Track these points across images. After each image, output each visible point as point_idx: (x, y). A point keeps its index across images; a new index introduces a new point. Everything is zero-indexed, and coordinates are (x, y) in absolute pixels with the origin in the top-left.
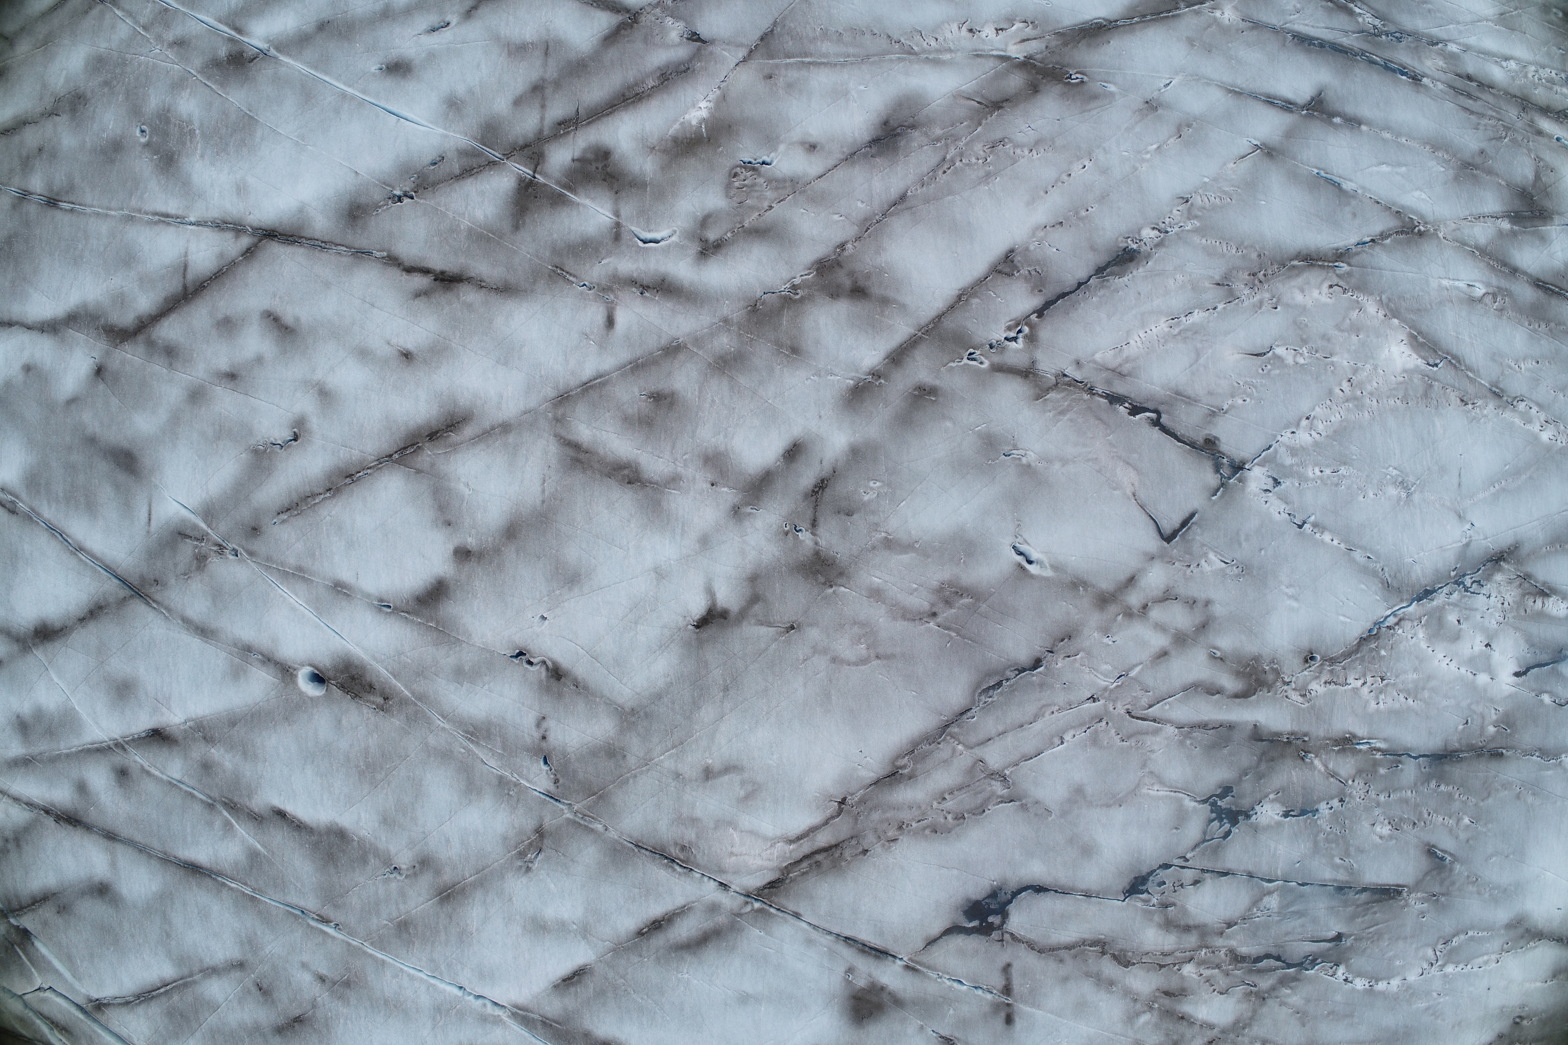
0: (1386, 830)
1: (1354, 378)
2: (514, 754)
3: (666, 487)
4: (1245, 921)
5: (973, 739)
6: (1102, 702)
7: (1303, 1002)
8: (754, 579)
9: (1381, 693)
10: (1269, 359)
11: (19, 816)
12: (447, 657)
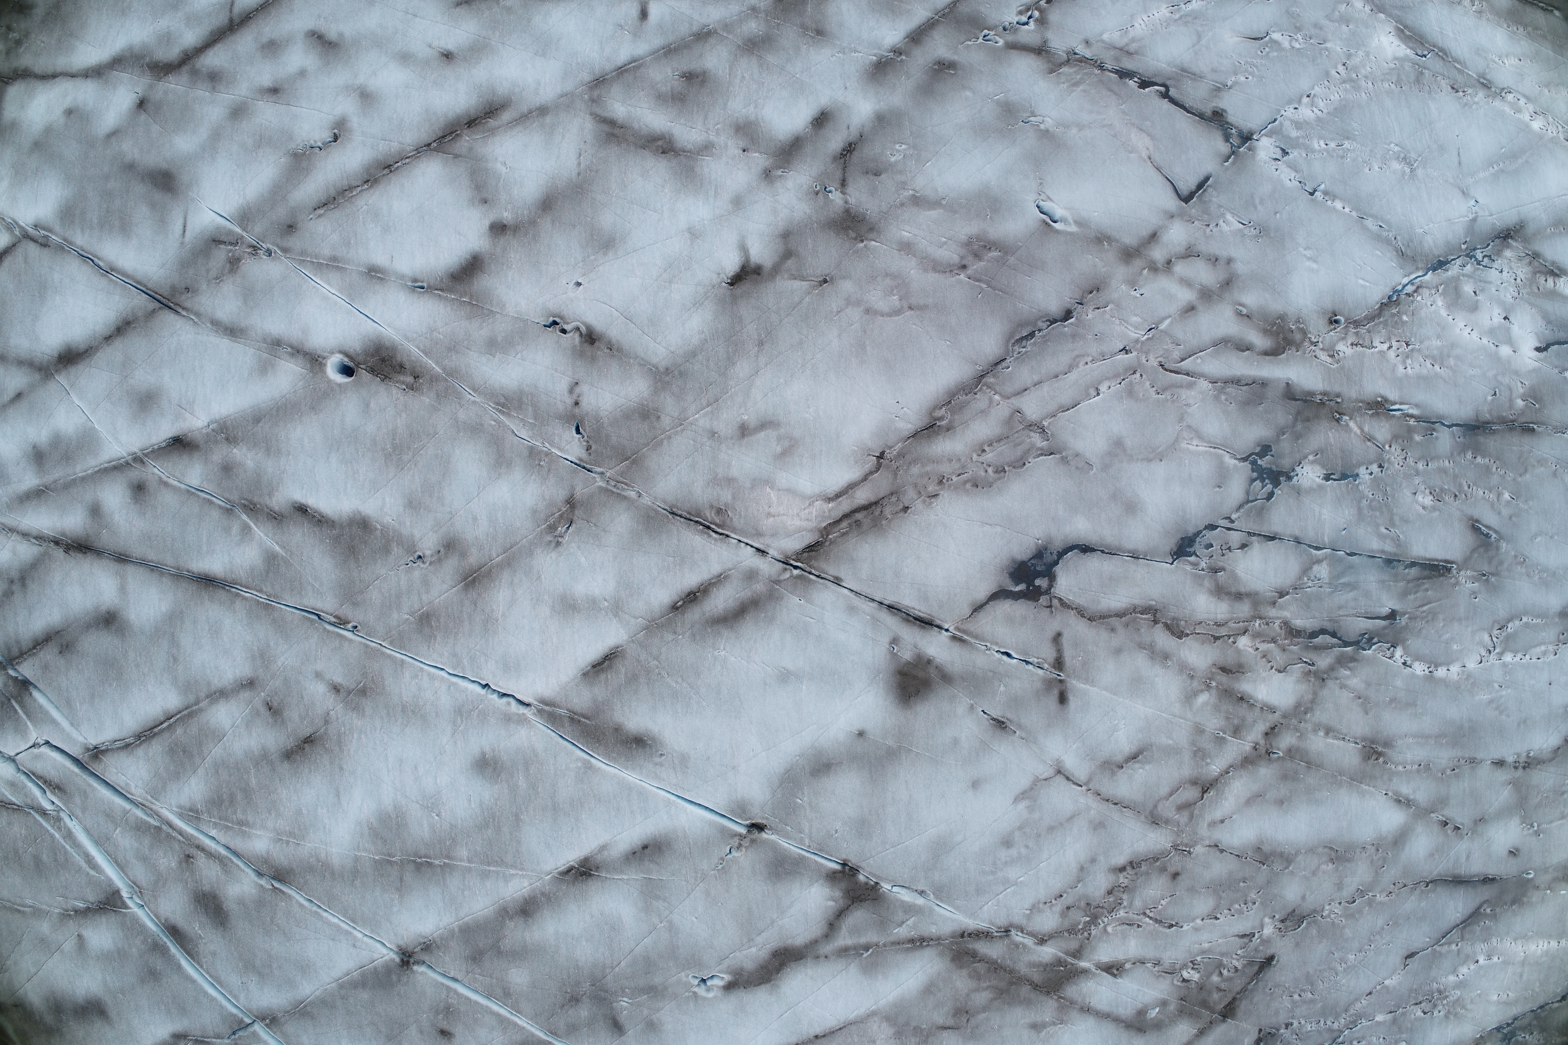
0: (1428, 500)
1: (1348, 62)
2: (545, 423)
3: (699, 155)
4: (1297, 591)
5: (1009, 389)
6: (1135, 354)
7: (1363, 685)
8: (786, 235)
9: (1407, 357)
10: (1267, 43)
11: (26, 551)
12: (481, 329)
